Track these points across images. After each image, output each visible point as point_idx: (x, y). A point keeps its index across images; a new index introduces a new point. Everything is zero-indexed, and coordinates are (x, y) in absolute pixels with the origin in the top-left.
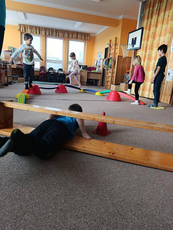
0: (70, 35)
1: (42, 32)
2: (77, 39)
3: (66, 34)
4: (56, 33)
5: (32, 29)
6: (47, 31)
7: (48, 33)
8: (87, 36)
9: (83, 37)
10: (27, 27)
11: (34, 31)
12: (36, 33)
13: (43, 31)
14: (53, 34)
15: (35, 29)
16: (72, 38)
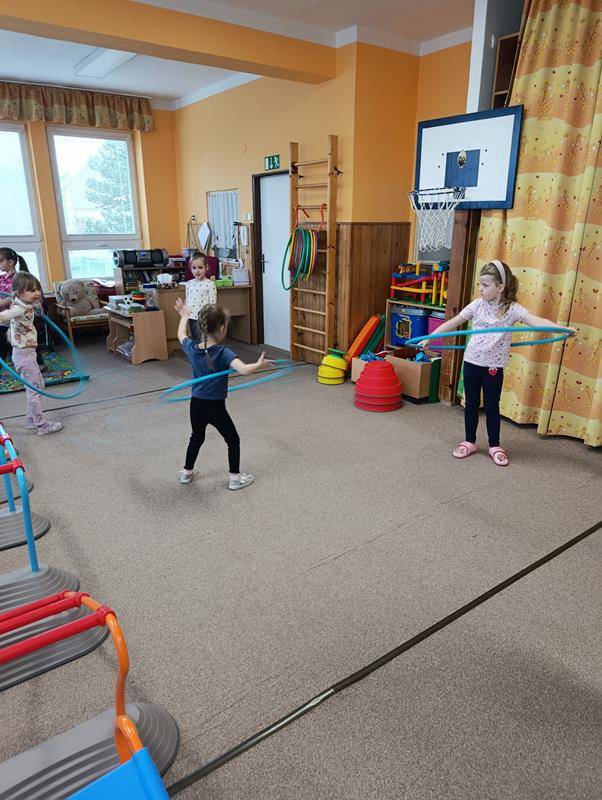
0: (57, 110)
2: (89, 124)
3: (33, 102)
8: (140, 111)
9: (122, 117)
16: (69, 124)
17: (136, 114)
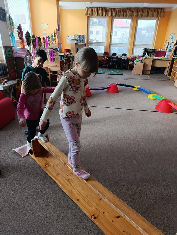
0: (140, 14)
1: (108, 14)
2: (147, 16)
3: (135, 12)
4: (124, 12)
5: (99, 11)
6: (114, 12)
7: (115, 13)
8: (161, 12)
9: (155, 14)
10: (93, 10)
11: (100, 13)
12: (103, 15)
13: (109, 12)
14: (120, 14)
15: (101, 10)
16: (142, 17)
17: (159, 13)
